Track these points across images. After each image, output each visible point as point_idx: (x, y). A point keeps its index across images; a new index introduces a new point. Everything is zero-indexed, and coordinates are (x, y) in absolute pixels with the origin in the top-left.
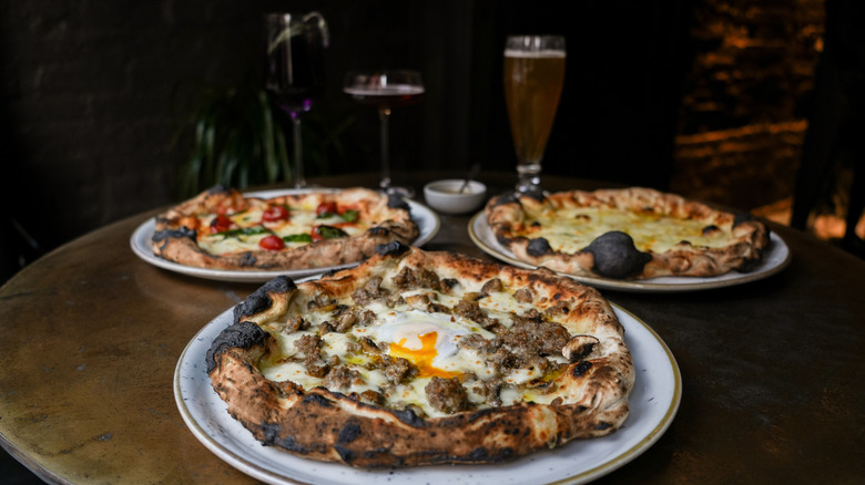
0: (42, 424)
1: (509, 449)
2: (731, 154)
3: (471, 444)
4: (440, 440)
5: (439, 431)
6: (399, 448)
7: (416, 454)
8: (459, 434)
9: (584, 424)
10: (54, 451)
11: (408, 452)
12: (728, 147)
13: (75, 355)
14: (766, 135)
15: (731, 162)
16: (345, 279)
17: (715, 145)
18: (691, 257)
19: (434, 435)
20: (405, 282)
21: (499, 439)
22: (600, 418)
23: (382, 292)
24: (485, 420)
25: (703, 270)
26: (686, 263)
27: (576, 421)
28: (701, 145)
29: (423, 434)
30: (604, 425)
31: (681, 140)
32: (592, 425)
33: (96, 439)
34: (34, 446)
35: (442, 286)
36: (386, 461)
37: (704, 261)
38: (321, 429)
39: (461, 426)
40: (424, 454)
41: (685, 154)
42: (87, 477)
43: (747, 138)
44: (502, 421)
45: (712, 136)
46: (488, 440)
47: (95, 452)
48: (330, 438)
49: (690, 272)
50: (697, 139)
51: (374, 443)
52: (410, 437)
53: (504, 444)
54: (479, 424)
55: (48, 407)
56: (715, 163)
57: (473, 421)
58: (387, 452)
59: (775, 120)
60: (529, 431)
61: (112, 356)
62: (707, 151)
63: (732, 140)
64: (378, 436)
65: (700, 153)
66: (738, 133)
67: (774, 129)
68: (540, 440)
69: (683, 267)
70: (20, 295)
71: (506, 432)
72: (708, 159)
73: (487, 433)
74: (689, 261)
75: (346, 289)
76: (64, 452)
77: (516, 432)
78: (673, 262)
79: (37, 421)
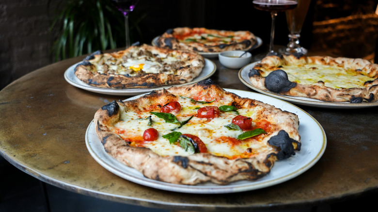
0: (35, 158)
1: (154, 83)
2: (342, 31)
3: (143, 82)
4: (135, 81)
5: (134, 78)
6: (123, 82)
7: (128, 84)
8: (140, 79)
9: (177, 79)
10: (45, 168)
11: (126, 83)
12: (340, 27)
13: (40, 129)
14: (360, 20)
15: (342, 35)
16: (120, 53)
17: (333, 26)
18: (317, 89)
19: (133, 79)
20: (140, 54)
21: (151, 80)
22: (182, 78)
23: (132, 57)
24: (147, 76)
25: (323, 97)
26: (314, 92)
27: (174, 78)
28: (326, 26)
29: (130, 79)
30: (183, 80)
31: (316, 24)
32: (179, 80)
33: (63, 163)
34: (35, 166)
35: (153, 56)
36: (120, 86)
37: (325, 92)
38: (103, 79)
39: (140, 77)
40: (130, 84)
41: (318, 31)
42: (64, 177)
43: (350, 22)
44: (152, 76)
45: (332, 21)
46: (147, 81)
47: (65, 168)
48: (105, 81)
49: (317, 97)
50: (324, 23)
51: (117, 81)
52: (126, 80)
53: (152, 82)
54: (145, 77)
55: (35, 151)
56: (334, 36)
57: (144, 76)
58: (120, 83)
59: (364, 13)
60: (159, 79)
61: (58, 129)
62: (330, 29)
63: (342, 23)
64: (118, 80)
65: (326, 30)
66: (345, 19)
67: (364, 17)
68: (163, 82)
69: (312, 93)
70: (3, 103)
71: (153, 79)
72: (330, 33)
73: (147, 79)
74: (316, 91)
75: (120, 56)
76: (50, 168)
77: (156, 79)
78: (307, 90)
79: (32, 157)
